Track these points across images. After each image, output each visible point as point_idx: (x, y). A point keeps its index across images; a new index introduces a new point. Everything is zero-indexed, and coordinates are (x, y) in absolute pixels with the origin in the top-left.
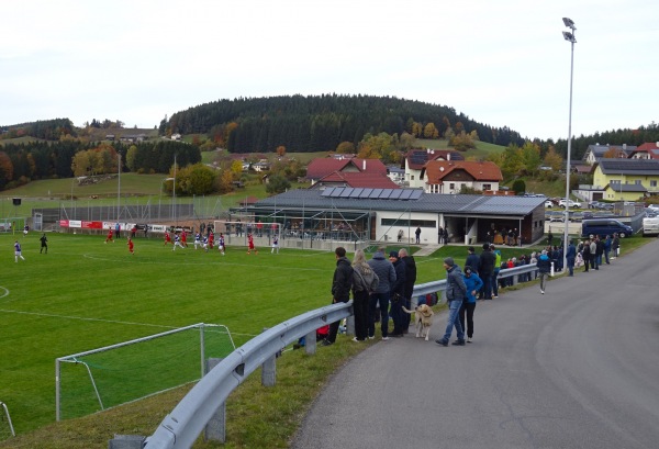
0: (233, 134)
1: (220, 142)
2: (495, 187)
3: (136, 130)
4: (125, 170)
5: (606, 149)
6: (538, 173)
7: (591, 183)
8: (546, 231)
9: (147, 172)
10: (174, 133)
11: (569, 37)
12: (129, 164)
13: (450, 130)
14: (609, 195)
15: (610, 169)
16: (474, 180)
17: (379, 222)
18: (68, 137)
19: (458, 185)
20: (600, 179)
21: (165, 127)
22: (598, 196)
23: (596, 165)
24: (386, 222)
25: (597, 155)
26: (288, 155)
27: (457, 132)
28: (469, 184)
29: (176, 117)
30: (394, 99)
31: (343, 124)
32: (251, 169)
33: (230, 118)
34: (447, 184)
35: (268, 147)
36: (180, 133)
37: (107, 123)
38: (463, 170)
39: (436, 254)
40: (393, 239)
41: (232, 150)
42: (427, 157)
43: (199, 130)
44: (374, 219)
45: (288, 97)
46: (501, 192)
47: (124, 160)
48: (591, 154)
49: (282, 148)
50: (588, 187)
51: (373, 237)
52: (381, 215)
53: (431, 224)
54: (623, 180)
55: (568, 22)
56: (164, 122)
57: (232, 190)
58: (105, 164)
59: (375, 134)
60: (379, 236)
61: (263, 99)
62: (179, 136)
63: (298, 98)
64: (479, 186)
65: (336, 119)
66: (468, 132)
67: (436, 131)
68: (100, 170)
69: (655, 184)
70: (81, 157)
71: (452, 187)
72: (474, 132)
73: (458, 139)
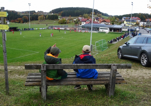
0: (62, 14)
1: (60, 15)
2: (109, 23)
3: (45, 13)
4: (46, 19)
5: (125, 18)
6: (115, 21)
7: (124, 23)
8: (122, 30)
9: (50, 20)
10: (52, 13)
11: (132, 5)
12: (47, 18)
13: (97, 13)
14: (127, 25)
15: (127, 21)
16: (106, 22)
17: (100, 29)
18: (35, 14)
19: (104, 23)
20: (125, 22)
21: (50, 12)
22: (125, 25)
23: (125, 20)
24: (101, 29)
25: (124, 19)
26: (71, 17)
27: (98, 14)
28: (106, 23)
29: (52, 10)
30: (88, 8)
31: (80, 12)
32: (66, 19)
33: (61, 11)
34: (102, 23)
35: (68, 16)
36: (53, 13)
37: (41, 11)
38: (105, 21)
39: (109, 33)
40: (102, 31)
41: (62, 16)
42: (99, 19)
43: (56, 13)
44: (99, 28)
45: (70, 8)
46: (110, 24)
47: (46, 18)
48: (123, 18)
49: (70, 16)
50: (123, 24)
51: (99, 31)
52: (100, 28)
53: (107, 29)
54: (129, 23)
55: (132, 3)
56: (50, 11)
57: (69, 23)
58: (43, 18)
59: (85, 14)
60: (100, 31)
61: (67, 8)
62: (53, 14)
63: (72, 8)
64: (107, 23)
65: (79, 11)
66: (100, 14)
67: (95, 14)
68: (42, 19)
69: (133, 23)
70: (39, 17)
71: (103, 23)
72: (101, 14)
73: (99, 15)
